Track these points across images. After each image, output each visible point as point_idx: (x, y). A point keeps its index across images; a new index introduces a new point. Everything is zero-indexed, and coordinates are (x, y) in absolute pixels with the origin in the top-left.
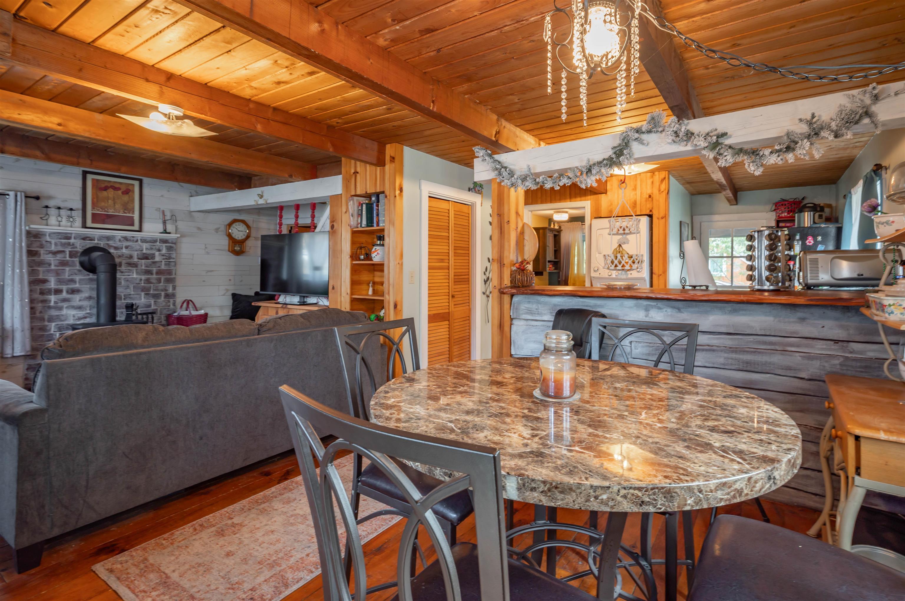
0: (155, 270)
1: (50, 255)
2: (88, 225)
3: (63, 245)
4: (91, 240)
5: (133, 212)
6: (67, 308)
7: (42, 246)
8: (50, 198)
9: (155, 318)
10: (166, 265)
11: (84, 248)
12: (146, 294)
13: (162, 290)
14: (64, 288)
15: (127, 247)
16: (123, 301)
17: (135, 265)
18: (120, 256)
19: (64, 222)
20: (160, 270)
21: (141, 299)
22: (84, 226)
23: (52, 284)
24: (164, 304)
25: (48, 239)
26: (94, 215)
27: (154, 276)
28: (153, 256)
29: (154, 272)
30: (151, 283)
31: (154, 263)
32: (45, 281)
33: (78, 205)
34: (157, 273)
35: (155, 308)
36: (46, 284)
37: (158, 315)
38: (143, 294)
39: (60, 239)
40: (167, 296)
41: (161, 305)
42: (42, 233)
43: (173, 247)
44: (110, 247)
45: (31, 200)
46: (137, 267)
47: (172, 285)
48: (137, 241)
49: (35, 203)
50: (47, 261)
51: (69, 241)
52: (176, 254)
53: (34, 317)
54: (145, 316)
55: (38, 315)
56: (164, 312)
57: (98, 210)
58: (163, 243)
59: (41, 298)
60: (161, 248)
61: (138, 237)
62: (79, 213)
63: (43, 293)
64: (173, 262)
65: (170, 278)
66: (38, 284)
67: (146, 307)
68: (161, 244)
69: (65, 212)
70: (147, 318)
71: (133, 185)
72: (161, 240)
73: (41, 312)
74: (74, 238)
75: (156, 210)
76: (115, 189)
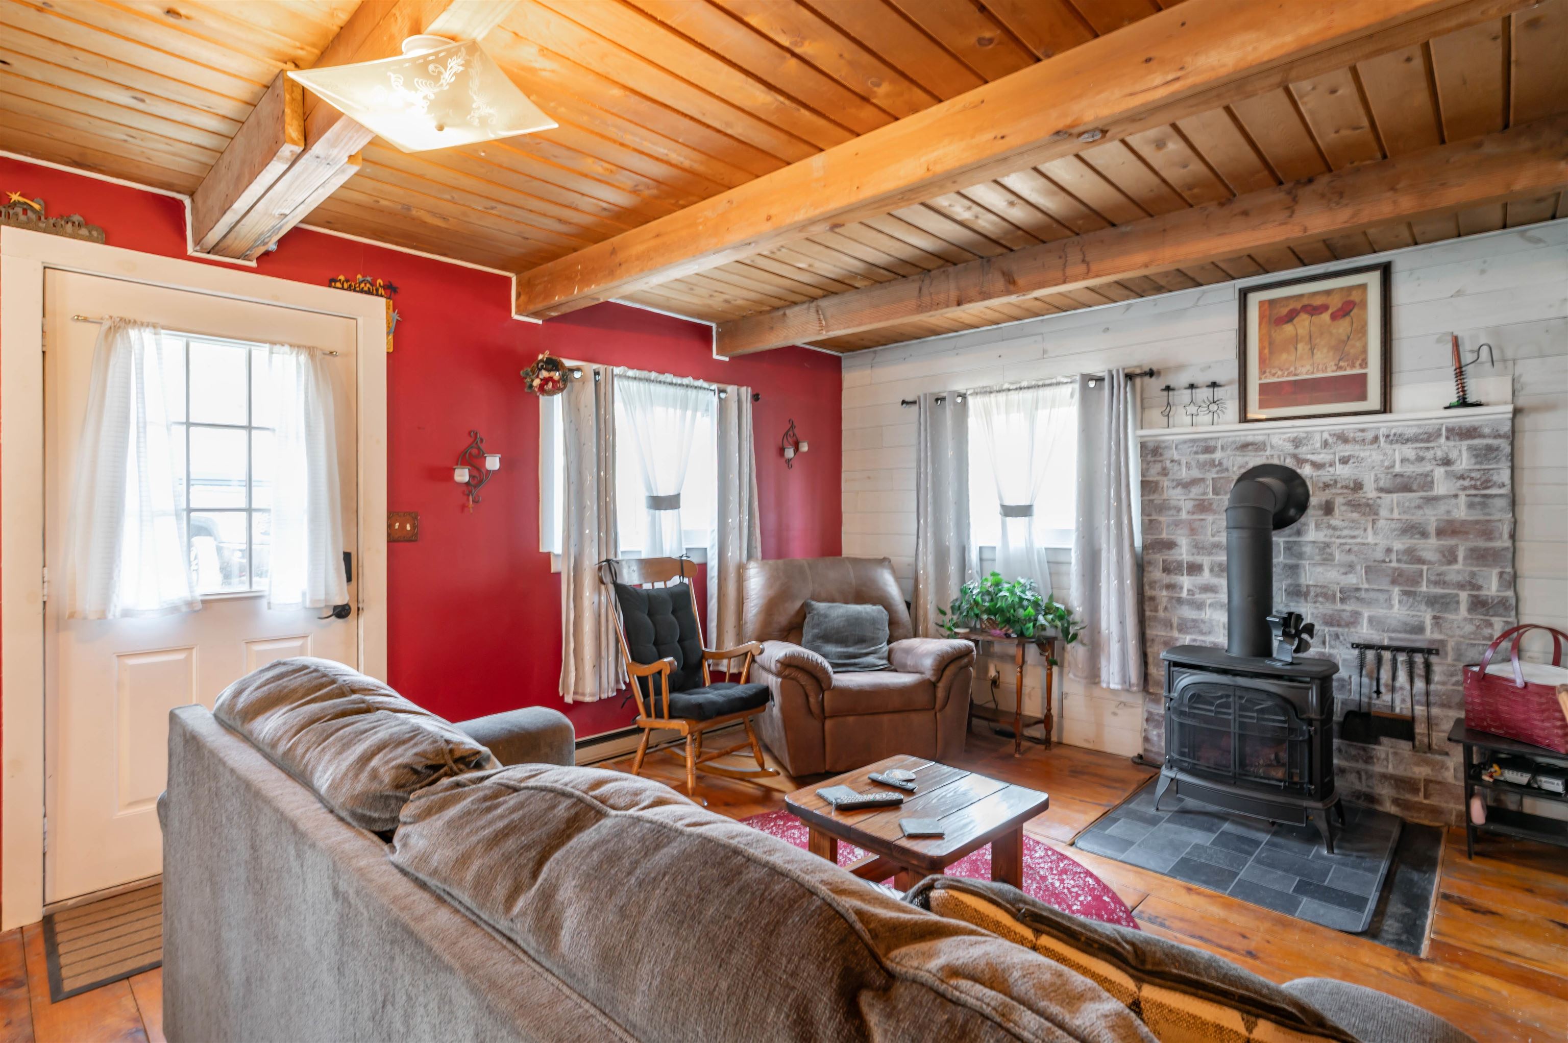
0: (1433, 522)
1: (1179, 490)
2: (1250, 417)
3: (1202, 466)
4: (1256, 450)
5: (1364, 364)
6: (1213, 605)
7: (1164, 472)
8: (1180, 367)
9: (1437, 669)
10: (1471, 506)
11: (1243, 471)
12: (1405, 593)
13: (1461, 586)
14: (1208, 561)
15: (1344, 461)
16: (1339, 606)
17: (1369, 509)
18: (1326, 486)
19: (1205, 418)
20: (1451, 522)
21: (1391, 607)
22: (1243, 419)
23: (1184, 553)
24: (1469, 628)
25: (1176, 457)
26: (1264, 389)
27: (1433, 541)
28: (1427, 482)
29: (1432, 529)
30: (1422, 561)
31: (1431, 500)
32: (1170, 545)
33: (1233, 372)
34: (1440, 533)
35: (1437, 636)
36: (1173, 551)
37: (1450, 659)
38: (1396, 591)
39: (1196, 453)
40: (1479, 604)
41: (1458, 632)
42: (1163, 445)
43: (1497, 449)
44: (1301, 461)
45: (1147, 379)
46: (1376, 514)
47: (1501, 574)
48: (1376, 439)
49: (1154, 385)
50: (1173, 503)
51: (1213, 456)
52: (1513, 468)
53: (1155, 618)
54: (1402, 658)
55: (1161, 614)
56: (1472, 655)
57: (1274, 375)
58: (1461, 440)
59: (1167, 579)
60: (1453, 455)
61: (1378, 428)
62: (1234, 390)
63: (1166, 570)
64: (1501, 496)
65: (1493, 549)
66: (1160, 551)
67: (1406, 632)
68: (1451, 443)
69: (1204, 394)
70: (1411, 664)
71: (1364, 287)
72: (1449, 429)
73: (1166, 608)
74: (1222, 448)
75: (1438, 341)
76: (1313, 310)
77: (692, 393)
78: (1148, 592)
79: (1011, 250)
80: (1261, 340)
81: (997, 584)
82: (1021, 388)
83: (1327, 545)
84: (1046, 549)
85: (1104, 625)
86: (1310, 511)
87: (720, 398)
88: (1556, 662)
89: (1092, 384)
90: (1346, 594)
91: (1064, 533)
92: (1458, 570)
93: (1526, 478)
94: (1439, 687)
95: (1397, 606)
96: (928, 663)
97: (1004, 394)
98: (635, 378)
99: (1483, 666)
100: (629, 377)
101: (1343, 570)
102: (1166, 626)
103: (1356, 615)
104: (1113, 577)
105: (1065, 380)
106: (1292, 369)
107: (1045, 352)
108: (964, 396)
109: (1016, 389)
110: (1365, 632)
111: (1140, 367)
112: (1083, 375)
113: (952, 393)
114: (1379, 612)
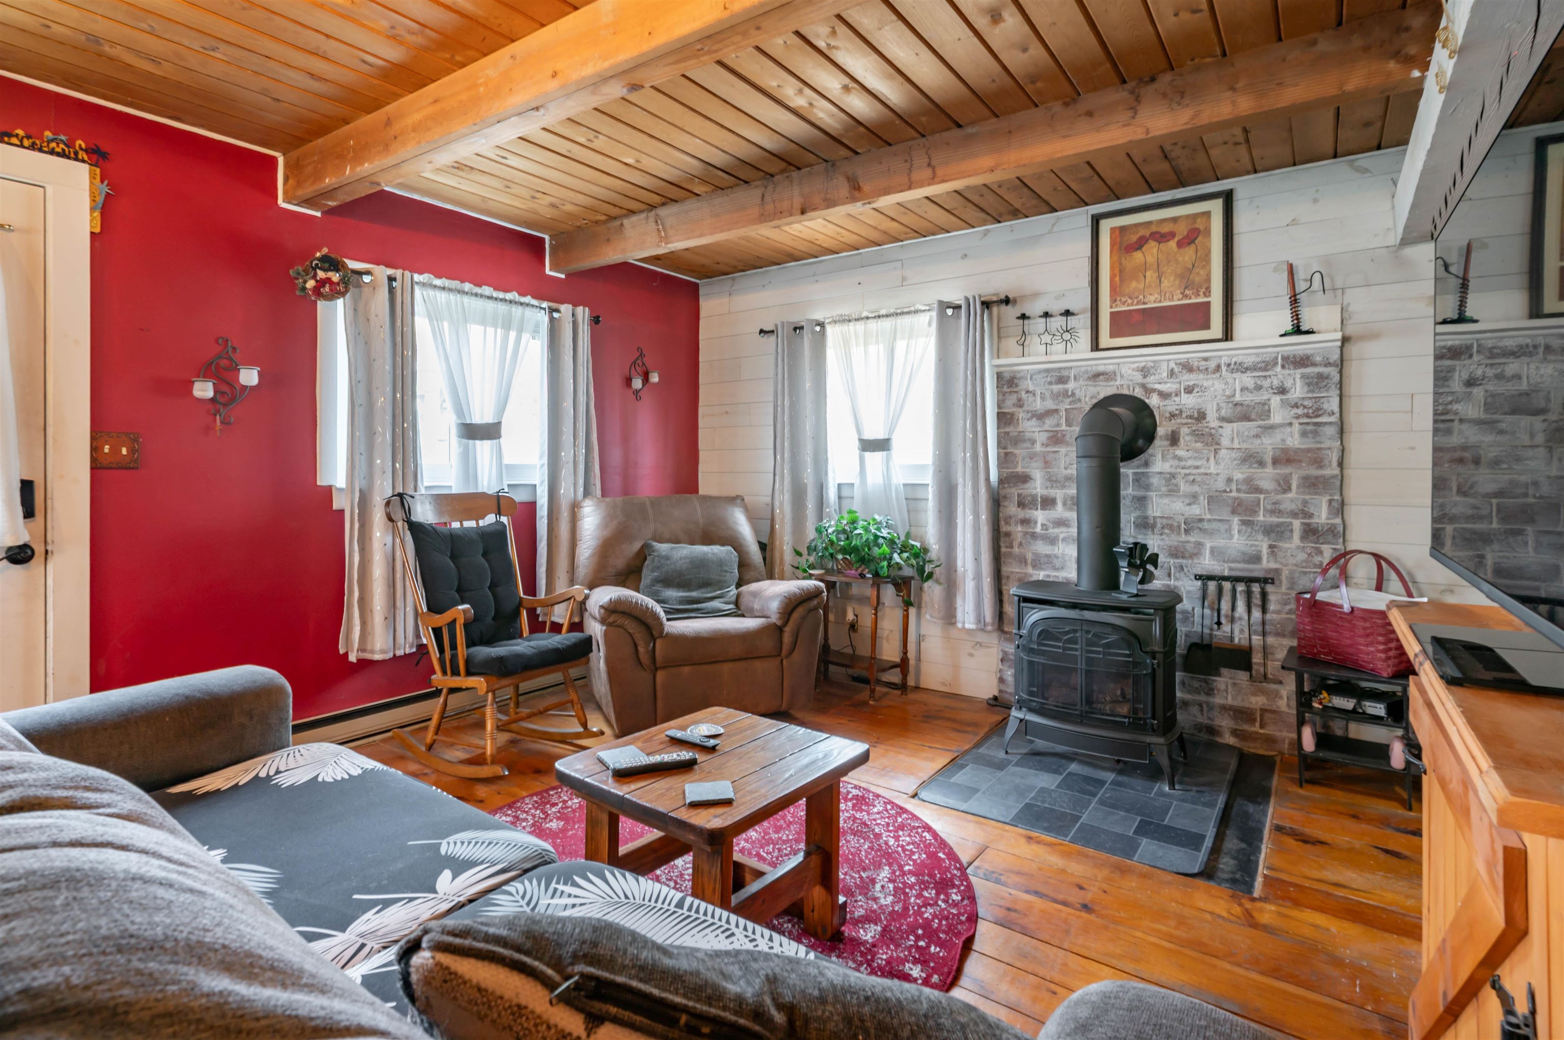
0: (1269, 451)
1: (1034, 422)
2: (1102, 344)
3: (1056, 396)
4: (1107, 380)
5: (1208, 292)
6: (1064, 540)
7: (1020, 404)
8: (1036, 295)
9: (1272, 598)
10: (1304, 434)
11: (1095, 401)
12: (1244, 523)
13: (1294, 515)
14: (1060, 494)
15: (1189, 390)
16: (1183, 537)
17: (1212, 439)
18: (1173, 416)
19: (1059, 347)
20: (1285, 451)
21: (1231, 537)
23: (1038, 487)
24: (1301, 556)
25: (1031, 388)
26: (1115, 317)
27: (1269, 470)
28: (1264, 411)
29: (1268, 459)
30: (1260, 491)
31: (1268, 429)
32: (1025, 479)
33: (1085, 301)
34: (1276, 462)
35: (1273, 565)
36: (1027, 485)
37: (1284, 588)
38: (1236, 520)
39: (1050, 383)
40: (1310, 532)
41: (1291, 560)
42: (1018, 375)
43: (1328, 377)
44: (1148, 391)
45: (1003, 307)
46: (1218, 443)
47: (1330, 501)
48: (1218, 368)
49: (1011, 312)
50: (1028, 435)
51: (1066, 386)
52: (1341, 396)
53: (1010, 555)
54: (1241, 587)
55: (1016, 550)
56: (1301, 581)
57: (1124, 303)
58: (1295, 368)
59: (1021, 514)
60: (1288, 384)
61: (1220, 357)
62: (1087, 318)
63: (1021, 504)
64: (1331, 423)
65: (1323, 476)
66: (1015, 485)
67: (1244, 562)
68: (1287, 372)
69: (1057, 322)
70: (1249, 594)
71: (1207, 214)
72: (1285, 359)
73: (1020, 544)
74: (1075, 378)
75: (1275, 270)
76: (1161, 237)
77: (517, 311)
78: (1004, 528)
79: (856, 153)
80: (1112, 268)
81: (854, 522)
82: (879, 317)
83: (1173, 476)
84: (904, 485)
85: (959, 563)
86: (1157, 442)
87: (552, 320)
88: (1378, 587)
89: (950, 312)
90: (1191, 525)
91: (922, 468)
92: (1291, 500)
93: (1352, 405)
94: (1274, 616)
95: (1236, 536)
96: (775, 606)
97: (862, 322)
98: (444, 288)
99: (1313, 593)
100: (435, 286)
101: (1187, 501)
102: (1021, 562)
103: (1199, 545)
105: (923, 308)
106: (1141, 297)
107: (904, 279)
108: (822, 325)
109: (875, 317)
110: (1207, 564)
111: (996, 295)
112: (941, 303)
113: (810, 321)
114: (1220, 542)
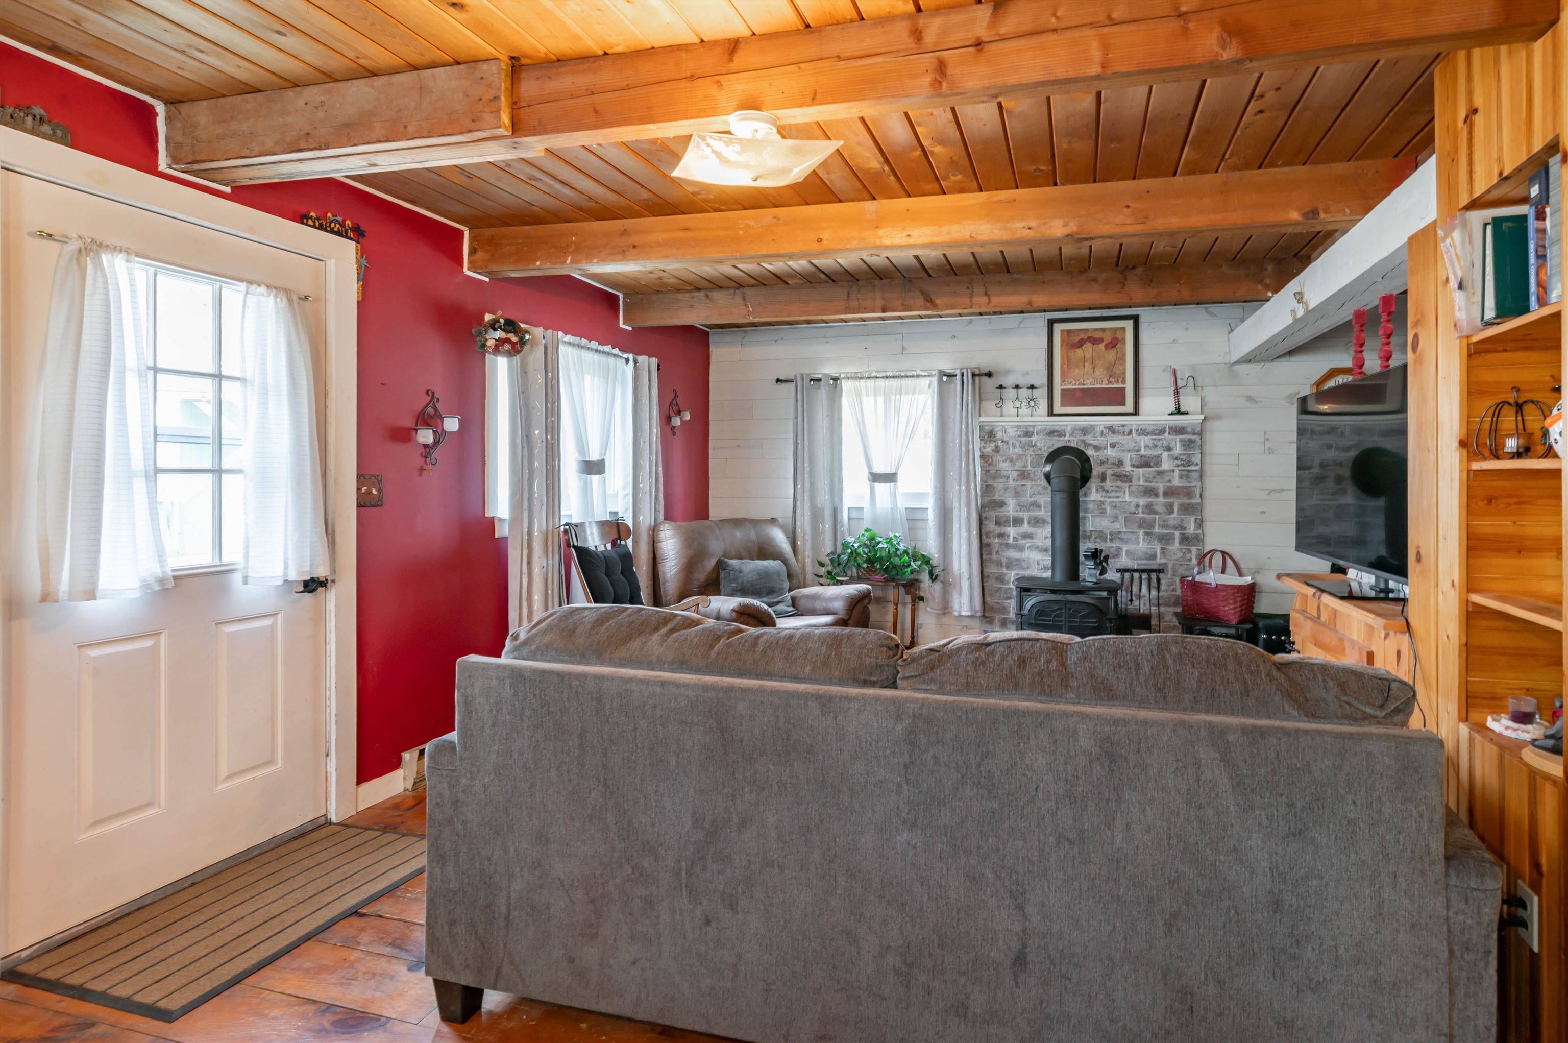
0: (1161, 487)
1: (1007, 463)
2: (1055, 412)
3: (1024, 446)
4: (1060, 436)
5: (1124, 382)
7: (997, 450)
8: (1007, 372)
9: (1163, 582)
10: (1181, 477)
11: (1051, 450)
12: (1147, 534)
13: (1176, 528)
14: (1025, 515)
15: (1113, 446)
16: (1109, 544)
17: (1126, 478)
18: (1102, 463)
19: (1025, 410)
20: (1171, 488)
21: (1138, 543)
22: (1051, 413)
23: (1011, 510)
24: (1180, 554)
25: (1005, 439)
26: (1065, 392)
27: (1161, 499)
28: (1158, 461)
29: (1161, 492)
30: (1155, 513)
31: (1161, 473)
32: (1001, 504)
33: (1044, 379)
34: (1166, 494)
35: (1163, 561)
36: (1003, 509)
37: (1169, 575)
38: (1141, 532)
39: (1020, 436)
40: (1185, 539)
41: (1174, 558)
42: (996, 429)
43: (1194, 442)
44: (1087, 445)
45: (985, 379)
46: (1131, 482)
47: (1196, 519)
48: (1130, 433)
49: (991, 383)
50: (1003, 473)
51: (1031, 439)
52: (1201, 454)
53: (991, 560)
54: (1144, 576)
55: (995, 556)
56: (1182, 571)
57: (1070, 383)
58: (1176, 435)
59: (998, 530)
60: (1172, 445)
61: (1132, 425)
62: (1044, 391)
63: (998, 523)
64: (1196, 471)
65: (1191, 504)
66: (994, 508)
67: (1147, 559)
68: (1171, 437)
69: (1024, 393)
70: (1149, 579)
71: (1123, 329)
72: (1170, 428)
73: (998, 552)
74: (1037, 433)
75: (1164, 370)
76: (1095, 341)
78: (985, 540)
79: (930, 276)
80: (1062, 358)
81: (872, 539)
82: (887, 377)
83: (1102, 503)
84: (907, 509)
86: (1093, 480)
87: (634, 368)
88: (1223, 572)
89: (945, 379)
90: (1115, 536)
91: (924, 496)
92: (1174, 518)
93: (1207, 459)
94: (1164, 593)
95: (1142, 542)
97: (873, 380)
99: (1194, 578)
101: (1111, 520)
102: (998, 565)
103: (1119, 550)
104: (964, 529)
105: (925, 374)
106: (1081, 380)
107: (904, 349)
108: (836, 379)
109: (883, 377)
110: (1124, 561)
111: (979, 368)
112: (940, 371)
113: (825, 375)
114: (1132, 547)
